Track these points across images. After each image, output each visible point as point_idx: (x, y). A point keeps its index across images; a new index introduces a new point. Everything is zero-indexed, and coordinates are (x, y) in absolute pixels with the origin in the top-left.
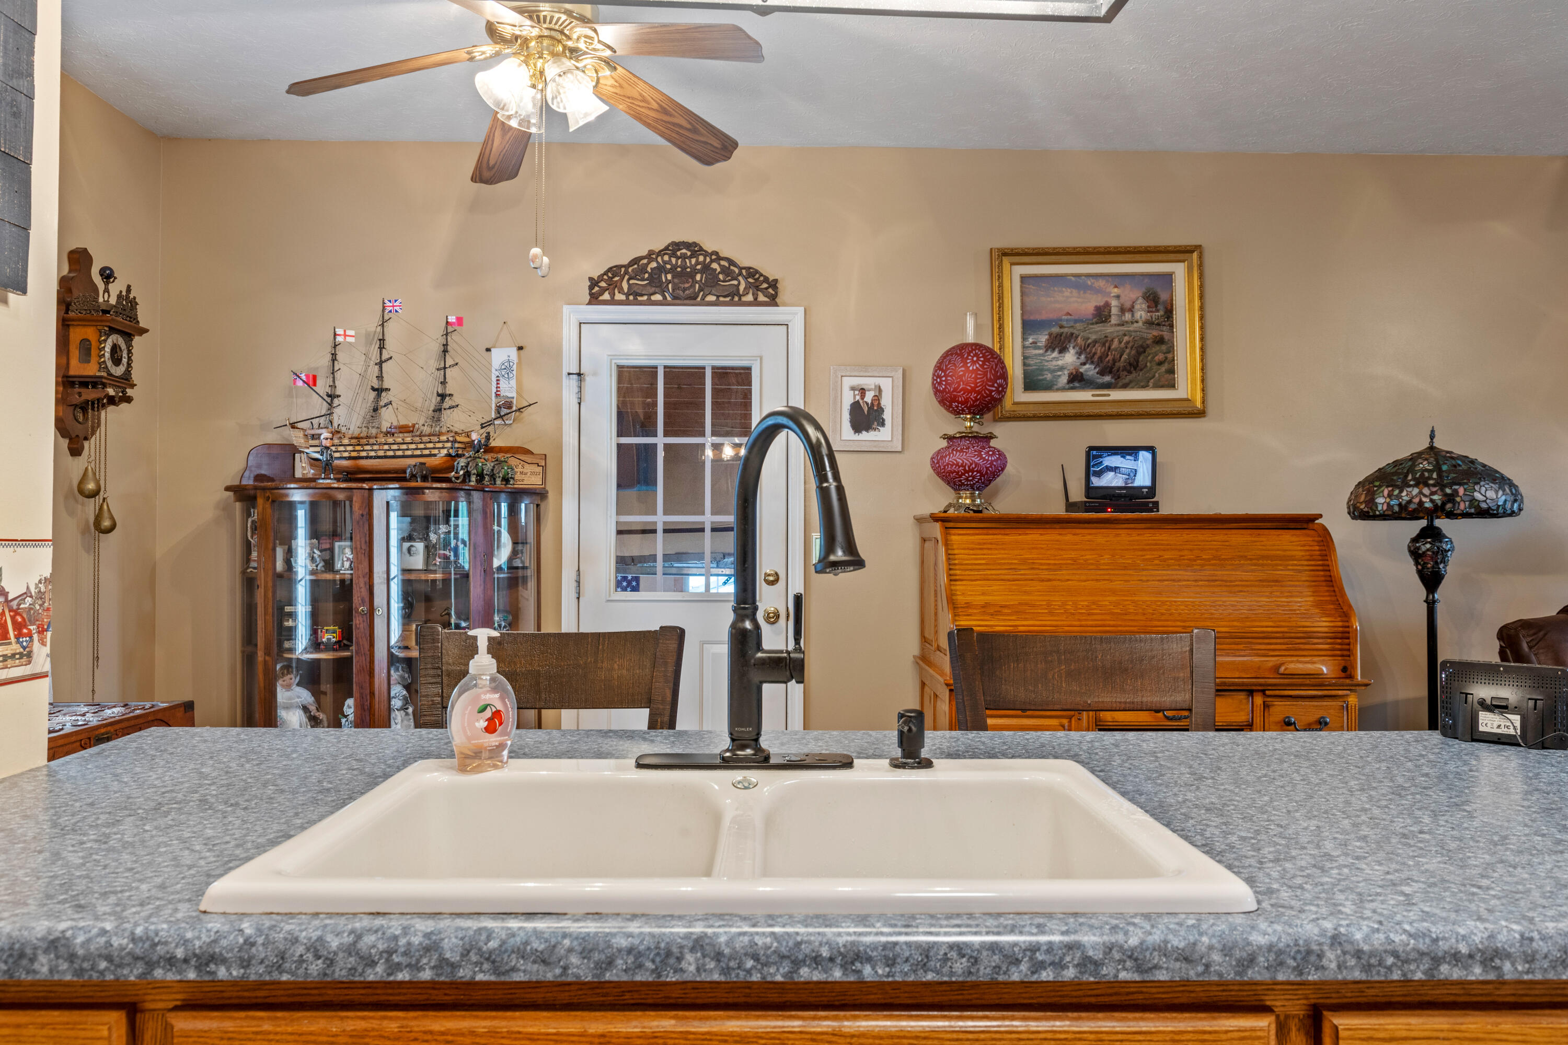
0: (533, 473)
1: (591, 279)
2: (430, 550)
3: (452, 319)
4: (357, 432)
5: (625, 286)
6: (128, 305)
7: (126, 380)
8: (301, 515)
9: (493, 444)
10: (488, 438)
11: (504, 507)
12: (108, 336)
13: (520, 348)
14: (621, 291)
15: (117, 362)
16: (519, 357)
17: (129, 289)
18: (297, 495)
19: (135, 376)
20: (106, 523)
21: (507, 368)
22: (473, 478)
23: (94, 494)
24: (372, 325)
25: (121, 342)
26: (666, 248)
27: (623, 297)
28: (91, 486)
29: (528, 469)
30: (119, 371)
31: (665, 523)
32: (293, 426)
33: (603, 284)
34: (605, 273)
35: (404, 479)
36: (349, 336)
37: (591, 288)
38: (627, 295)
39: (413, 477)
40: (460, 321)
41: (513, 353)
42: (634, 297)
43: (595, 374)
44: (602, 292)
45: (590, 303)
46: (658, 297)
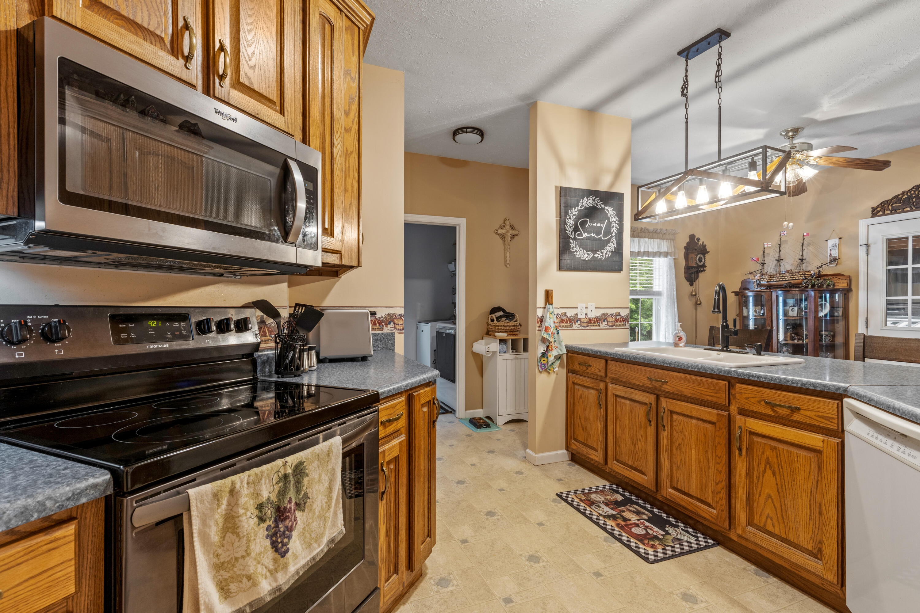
0: (843, 283)
1: (872, 208)
2: (800, 309)
3: (805, 234)
4: (772, 274)
5: (890, 207)
6: (704, 246)
7: (704, 266)
8: (751, 299)
9: (821, 273)
10: (820, 272)
11: (828, 295)
12: (697, 255)
13: (840, 238)
14: (888, 209)
15: (700, 261)
16: (840, 241)
17: (703, 243)
18: (750, 294)
19: (706, 264)
20: (699, 302)
21: (834, 246)
22: (825, 286)
23: (695, 295)
24: (776, 240)
25: (702, 256)
26: (913, 188)
27: (889, 212)
28: (694, 293)
29: (841, 281)
30: (702, 263)
31: (913, 300)
32: (751, 274)
33: (879, 209)
34: (881, 204)
35: (783, 288)
36: (768, 245)
37: (873, 211)
38: (891, 211)
39: (786, 287)
40: (808, 234)
41: (837, 241)
42: (894, 211)
43: (875, 243)
44: (879, 211)
45: (872, 217)
46: (908, 209)
